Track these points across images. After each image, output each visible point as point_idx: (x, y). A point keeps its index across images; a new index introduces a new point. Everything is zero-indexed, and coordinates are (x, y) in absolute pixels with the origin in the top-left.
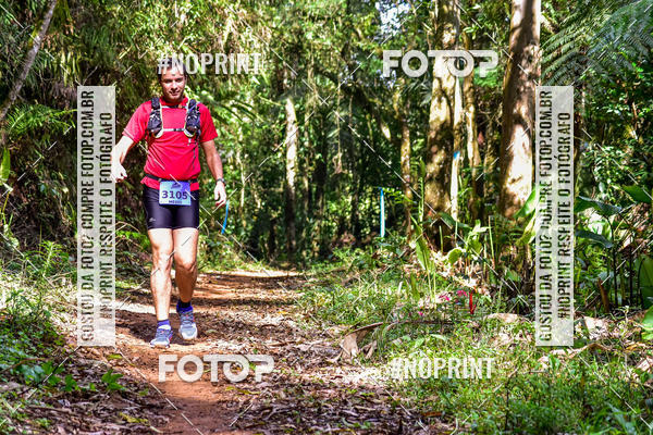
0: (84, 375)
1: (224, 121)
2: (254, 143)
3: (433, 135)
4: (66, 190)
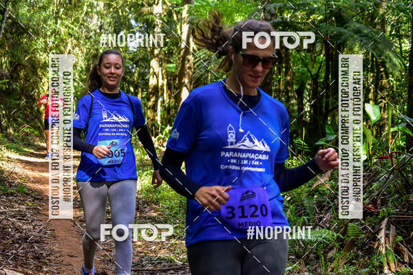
0: (11, 186)
3: (150, 90)
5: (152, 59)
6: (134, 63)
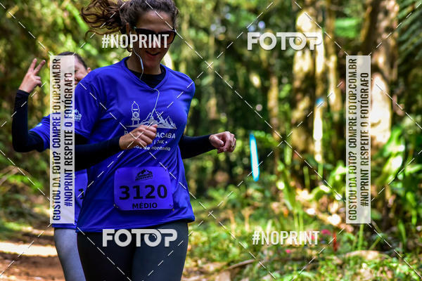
3: (297, 83)
5: (299, 11)
6: (260, 20)
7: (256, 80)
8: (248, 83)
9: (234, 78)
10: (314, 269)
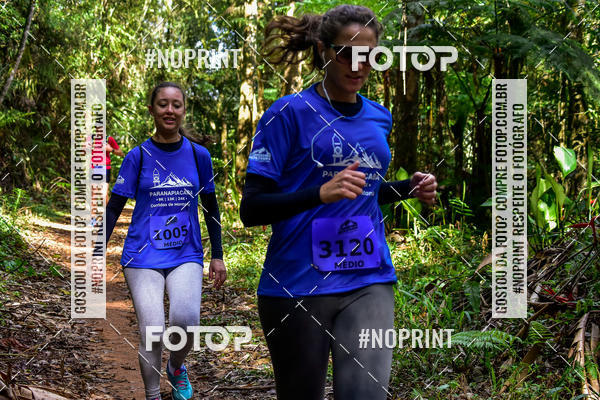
1: (119, 119)
2: (137, 131)
4: (28, 159)
5: (242, 81)
6: (216, 88)
7: (213, 126)
8: (208, 128)
9: (199, 125)
10: (251, 242)
